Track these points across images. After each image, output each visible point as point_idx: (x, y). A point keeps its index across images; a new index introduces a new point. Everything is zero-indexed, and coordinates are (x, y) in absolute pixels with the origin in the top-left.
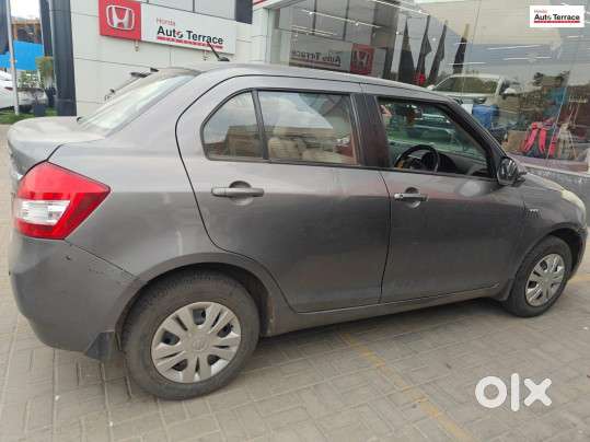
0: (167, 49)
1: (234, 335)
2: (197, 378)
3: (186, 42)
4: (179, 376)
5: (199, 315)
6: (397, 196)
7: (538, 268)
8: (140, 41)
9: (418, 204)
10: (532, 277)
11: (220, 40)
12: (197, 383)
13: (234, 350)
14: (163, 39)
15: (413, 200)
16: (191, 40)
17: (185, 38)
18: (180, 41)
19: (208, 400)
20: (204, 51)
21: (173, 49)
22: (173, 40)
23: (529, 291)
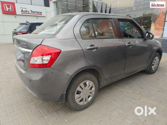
0: (25, 16)
1: (93, 89)
2: (86, 103)
3: (30, 14)
4: (81, 103)
5: (85, 84)
6: (127, 45)
7: (154, 61)
8: (16, 14)
9: (131, 46)
10: (153, 63)
11: (41, 13)
12: (86, 104)
13: (93, 93)
14: (23, 13)
15: (130, 46)
16: (32, 13)
17: (30, 12)
18: (28, 14)
19: (88, 109)
20: (36, 16)
21: (27, 16)
22: (26, 14)
23: (153, 67)
